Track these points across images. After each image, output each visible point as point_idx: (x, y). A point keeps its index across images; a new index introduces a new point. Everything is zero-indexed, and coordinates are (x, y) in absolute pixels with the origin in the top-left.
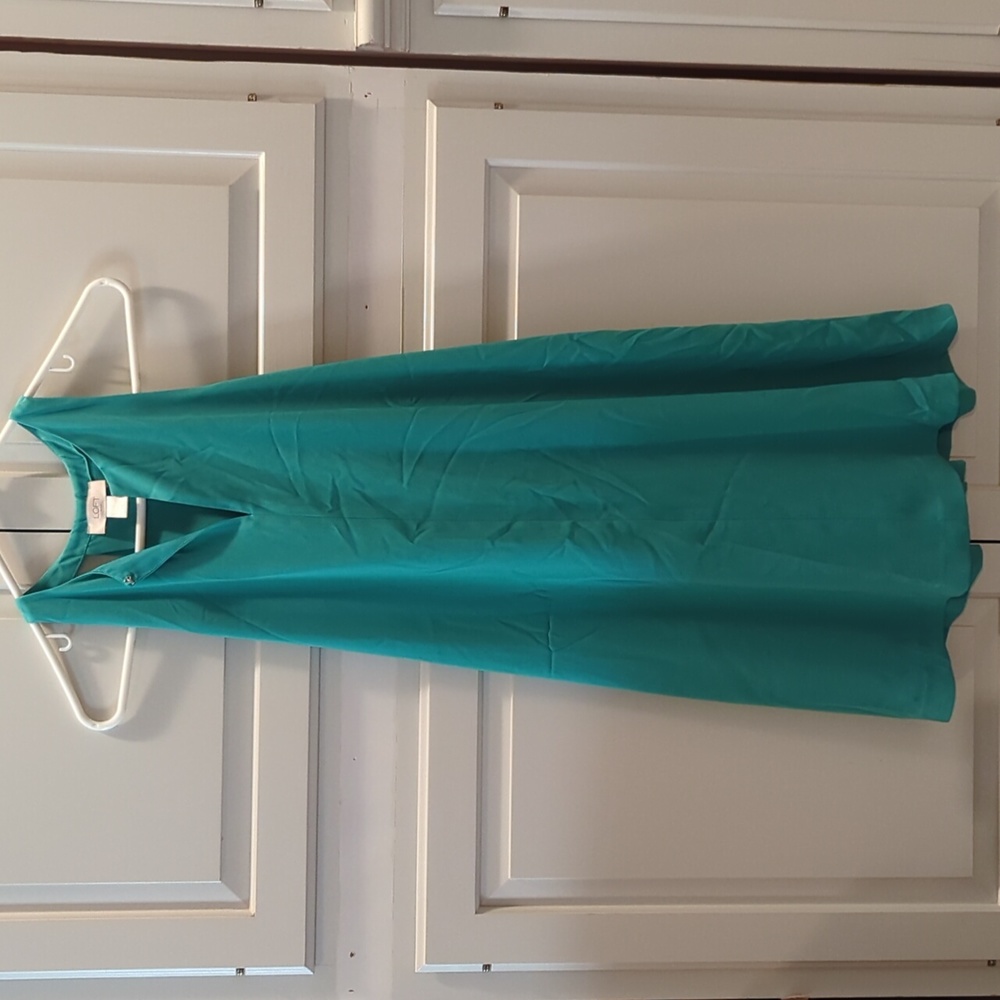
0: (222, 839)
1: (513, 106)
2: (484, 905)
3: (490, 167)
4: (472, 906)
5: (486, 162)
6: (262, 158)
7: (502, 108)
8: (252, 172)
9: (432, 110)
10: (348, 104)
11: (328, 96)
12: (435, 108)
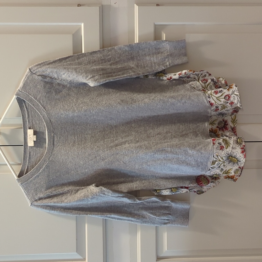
0: (77, 240)
1: (162, 5)
2: (159, 258)
3: (155, 25)
4: (155, 259)
5: (154, 23)
6: (83, 25)
7: (159, 6)
8: (79, 30)
9: (136, 7)
10: (109, 6)
11: (103, 4)
12: (137, 6)
